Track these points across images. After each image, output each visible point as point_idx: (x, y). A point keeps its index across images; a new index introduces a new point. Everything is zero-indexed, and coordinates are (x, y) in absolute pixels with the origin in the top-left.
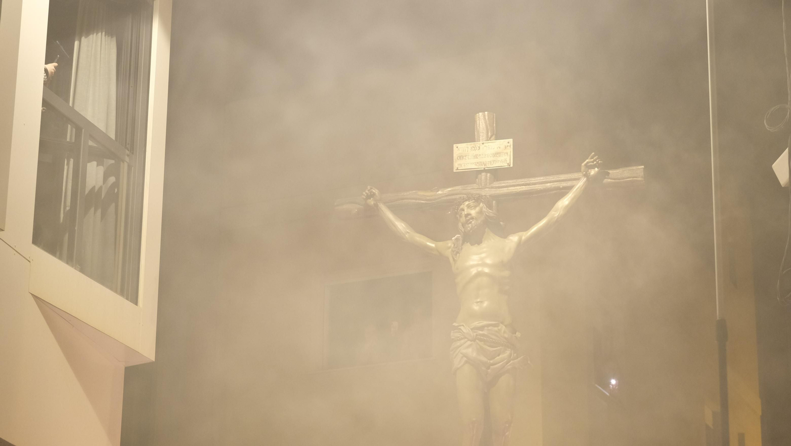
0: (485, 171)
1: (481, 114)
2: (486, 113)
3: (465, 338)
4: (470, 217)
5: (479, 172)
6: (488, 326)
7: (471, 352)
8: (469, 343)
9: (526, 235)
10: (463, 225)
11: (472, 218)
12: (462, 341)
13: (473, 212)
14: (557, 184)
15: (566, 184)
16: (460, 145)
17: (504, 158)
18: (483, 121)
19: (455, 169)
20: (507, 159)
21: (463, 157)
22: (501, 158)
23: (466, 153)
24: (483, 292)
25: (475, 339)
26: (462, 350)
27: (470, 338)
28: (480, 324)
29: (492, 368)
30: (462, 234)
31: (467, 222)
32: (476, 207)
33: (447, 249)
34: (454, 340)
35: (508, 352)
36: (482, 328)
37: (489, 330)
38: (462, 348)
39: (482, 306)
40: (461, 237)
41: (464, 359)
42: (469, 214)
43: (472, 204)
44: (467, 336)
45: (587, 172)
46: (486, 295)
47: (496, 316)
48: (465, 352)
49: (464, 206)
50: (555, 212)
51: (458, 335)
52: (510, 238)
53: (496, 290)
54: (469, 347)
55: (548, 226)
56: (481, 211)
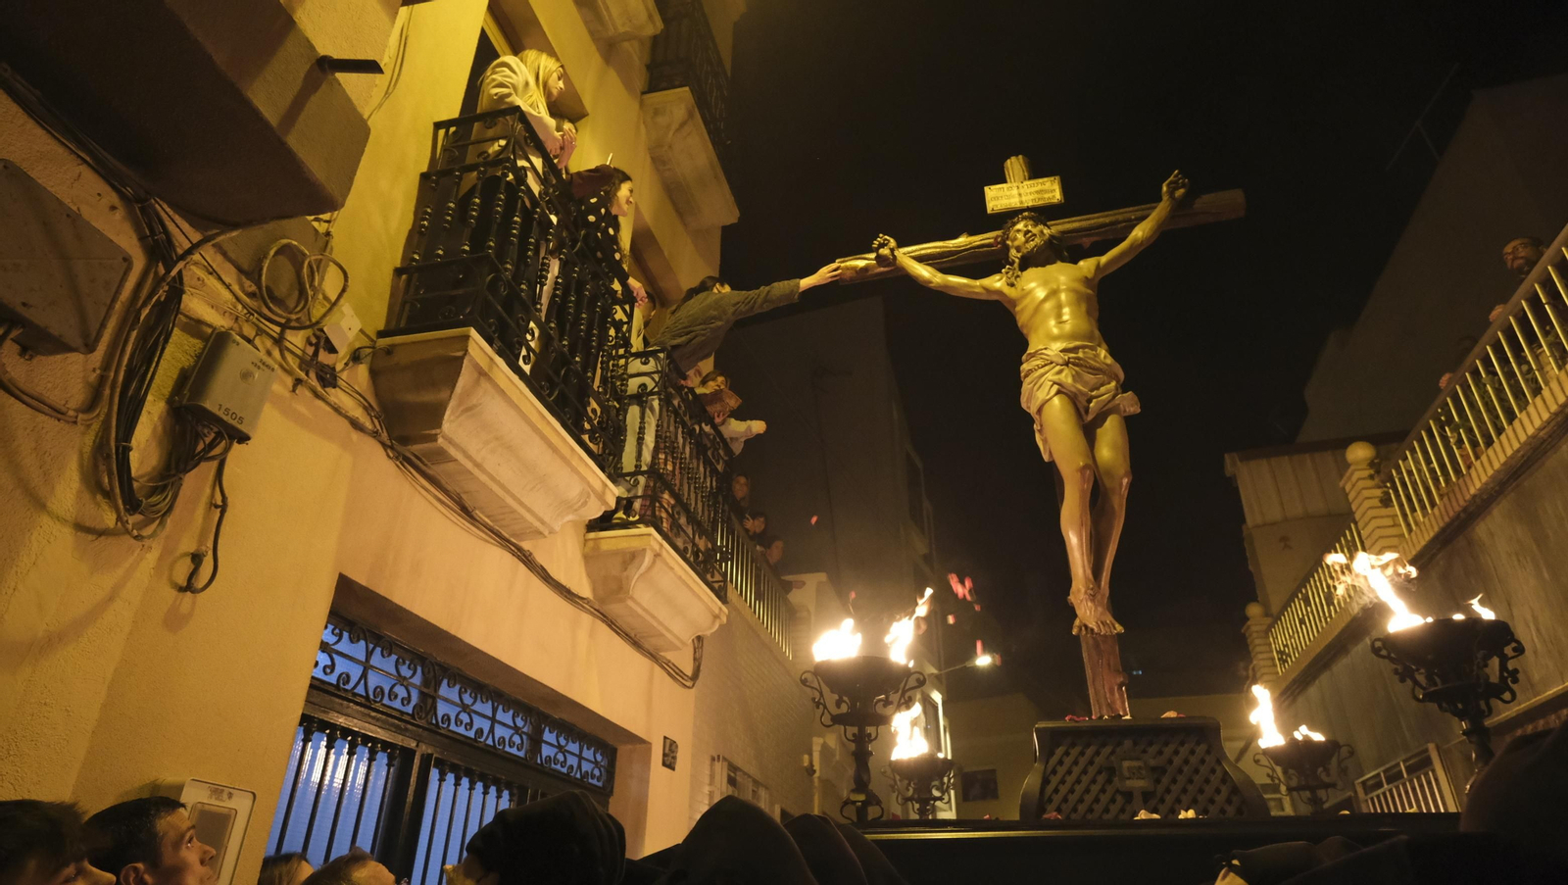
0: (1028, 209)
1: (1013, 159)
2: (1020, 157)
3: (1052, 363)
4: (1030, 235)
5: (1021, 211)
6: (1083, 347)
7: (1067, 377)
8: (1058, 368)
9: (1104, 259)
10: (1018, 249)
11: (1035, 235)
12: (1047, 368)
13: (1035, 230)
14: (1127, 216)
15: (1139, 214)
16: (992, 187)
17: (1050, 195)
18: (1015, 165)
19: (989, 211)
20: (1054, 196)
21: (998, 198)
22: (1046, 196)
23: (1001, 193)
24: (1066, 310)
25: (1067, 364)
26: (1050, 378)
27: (1061, 361)
28: (1071, 345)
29: (1094, 400)
30: (1017, 260)
31: (1027, 241)
32: (1035, 226)
33: (997, 282)
34: (1030, 371)
35: (1113, 384)
36: (1075, 350)
37: (1084, 353)
38: (1049, 376)
39: (1068, 327)
40: (1016, 265)
41: (1056, 387)
42: (1029, 231)
43: (1031, 222)
44: (1054, 359)
45: (1171, 193)
46: (1072, 313)
47: (1090, 337)
48: (1056, 378)
49: (1020, 226)
50: (1139, 233)
51: (1038, 362)
52: (1081, 263)
53: (1084, 307)
54: (1060, 372)
55: (1132, 247)
56: (1042, 232)
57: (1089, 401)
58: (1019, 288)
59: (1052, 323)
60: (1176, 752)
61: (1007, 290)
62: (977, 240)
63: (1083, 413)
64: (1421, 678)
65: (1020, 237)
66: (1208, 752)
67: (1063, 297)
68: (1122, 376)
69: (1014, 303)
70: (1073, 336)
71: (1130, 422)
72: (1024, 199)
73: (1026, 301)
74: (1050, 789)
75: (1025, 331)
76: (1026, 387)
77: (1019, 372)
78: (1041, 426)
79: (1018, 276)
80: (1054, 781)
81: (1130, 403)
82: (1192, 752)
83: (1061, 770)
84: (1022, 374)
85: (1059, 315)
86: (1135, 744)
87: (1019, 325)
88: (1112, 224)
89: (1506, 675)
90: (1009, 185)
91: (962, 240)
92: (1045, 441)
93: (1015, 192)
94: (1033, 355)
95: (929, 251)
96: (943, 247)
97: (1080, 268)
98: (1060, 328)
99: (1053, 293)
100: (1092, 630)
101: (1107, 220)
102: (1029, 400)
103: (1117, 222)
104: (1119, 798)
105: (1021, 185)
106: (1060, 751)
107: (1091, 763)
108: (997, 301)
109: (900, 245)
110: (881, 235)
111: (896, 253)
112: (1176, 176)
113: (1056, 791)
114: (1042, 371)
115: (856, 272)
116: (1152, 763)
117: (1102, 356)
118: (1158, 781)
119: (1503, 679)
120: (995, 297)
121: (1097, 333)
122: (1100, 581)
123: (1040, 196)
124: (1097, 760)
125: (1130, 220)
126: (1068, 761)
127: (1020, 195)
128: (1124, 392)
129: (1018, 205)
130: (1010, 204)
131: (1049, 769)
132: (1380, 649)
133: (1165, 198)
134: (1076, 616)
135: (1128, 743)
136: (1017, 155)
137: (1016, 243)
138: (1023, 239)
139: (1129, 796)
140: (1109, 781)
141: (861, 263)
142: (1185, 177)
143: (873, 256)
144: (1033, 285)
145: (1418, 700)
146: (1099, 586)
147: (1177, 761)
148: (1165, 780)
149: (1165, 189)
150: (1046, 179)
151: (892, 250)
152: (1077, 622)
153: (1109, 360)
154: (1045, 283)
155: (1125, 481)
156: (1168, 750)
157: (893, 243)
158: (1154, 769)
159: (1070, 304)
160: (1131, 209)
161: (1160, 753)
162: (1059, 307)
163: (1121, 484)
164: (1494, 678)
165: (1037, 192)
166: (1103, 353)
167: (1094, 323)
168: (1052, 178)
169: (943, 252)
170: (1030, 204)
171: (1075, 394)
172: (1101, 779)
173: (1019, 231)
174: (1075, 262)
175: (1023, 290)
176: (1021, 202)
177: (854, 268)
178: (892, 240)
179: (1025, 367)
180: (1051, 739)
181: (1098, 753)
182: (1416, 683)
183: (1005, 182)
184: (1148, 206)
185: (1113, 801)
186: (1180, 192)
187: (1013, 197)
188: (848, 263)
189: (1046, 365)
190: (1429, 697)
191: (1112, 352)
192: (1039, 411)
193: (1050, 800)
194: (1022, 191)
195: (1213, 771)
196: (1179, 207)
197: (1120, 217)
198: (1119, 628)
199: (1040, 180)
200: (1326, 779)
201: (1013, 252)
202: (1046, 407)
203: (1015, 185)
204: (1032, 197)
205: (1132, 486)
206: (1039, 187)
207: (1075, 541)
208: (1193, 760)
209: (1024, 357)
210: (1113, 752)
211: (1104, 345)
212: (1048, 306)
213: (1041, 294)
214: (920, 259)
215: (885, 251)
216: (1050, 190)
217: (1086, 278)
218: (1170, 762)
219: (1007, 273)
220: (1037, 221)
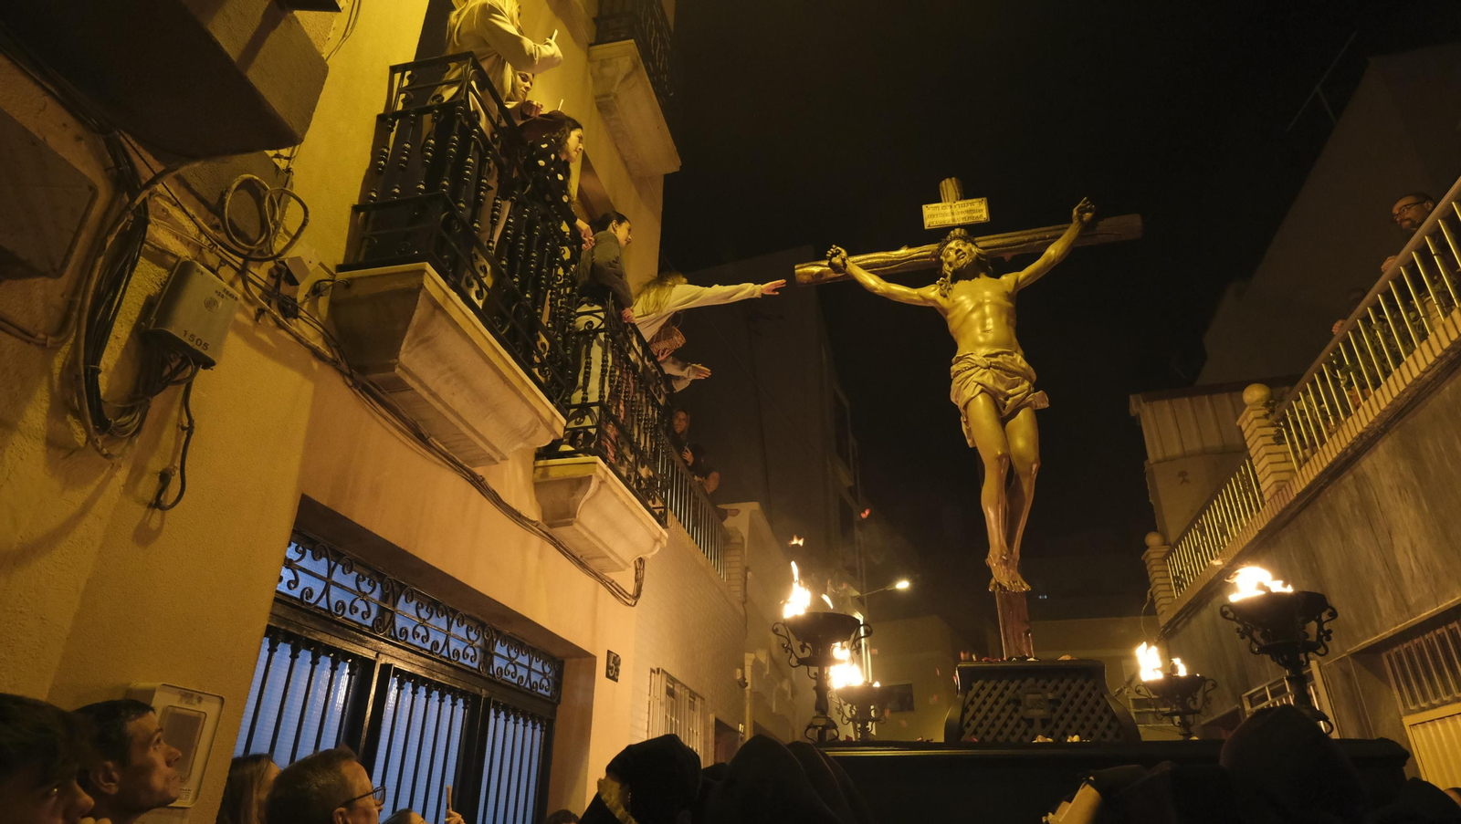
0: (959, 226)
1: (948, 180)
2: (954, 179)
3: (977, 366)
4: (961, 253)
5: (953, 228)
6: (1002, 353)
7: (988, 379)
8: (982, 371)
9: (1022, 275)
10: (950, 264)
11: (965, 254)
12: (973, 371)
13: (965, 249)
14: (1042, 235)
15: (1053, 234)
16: (929, 206)
17: (978, 214)
18: (949, 186)
19: (926, 227)
20: (981, 216)
21: (934, 215)
22: (975, 215)
23: (936, 212)
24: (990, 321)
25: (988, 367)
26: (975, 379)
27: (984, 365)
28: (994, 352)
29: (1011, 399)
30: (949, 274)
31: (958, 258)
32: (965, 245)
33: (931, 292)
34: (958, 373)
35: (1027, 384)
36: (996, 355)
37: (1003, 358)
38: (975, 378)
39: (991, 336)
40: (948, 278)
41: (980, 387)
42: (960, 250)
43: (961, 242)
44: (978, 363)
45: (1080, 218)
46: (995, 323)
47: (1009, 345)
48: (979, 380)
49: (952, 245)
50: (1053, 251)
51: (965, 365)
52: (1004, 278)
53: (1004, 319)
54: (983, 374)
55: (1046, 266)
56: (971, 250)
57: (1007, 399)
58: (951, 300)
59: (978, 330)
60: (1069, 688)
61: (940, 300)
62: (915, 252)
63: (1001, 408)
64: (1257, 634)
65: (952, 253)
66: (1095, 688)
67: (987, 309)
68: (1034, 377)
69: (946, 312)
70: (994, 344)
71: (1040, 416)
72: (956, 217)
73: (957, 311)
74: (968, 717)
75: (955, 337)
76: (954, 386)
77: (949, 371)
78: (967, 418)
79: (950, 289)
80: (972, 709)
81: (1041, 400)
82: (1082, 688)
83: (978, 701)
84: (952, 374)
85: (983, 325)
86: (1037, 681)
87: (950, 331)
88: (1029, 241)
89: (1322, 634)
90: (943, 204)
91: (903, 252)
92: (969, 431)
93: (949, 210)
94: (960, 359)
95: (874, 260)
96: (887, 257)
97: (1002, 283)
98: (985, 337)
99: (979, 306)
100: (1005, 588)
101: (1026, 238)
102: (957, 396)
103: (1035, 240)
104: (1023, 724)
105: (953, 205)
106: (976, 686)
107: (1002, 695)
108: (932, 307)
109: (850, 254)
110: (834, 246)
111: (847, 262)
112: (1085, 202)
113: (973, 717)
114: (968, 373)
115: (812, 276)
116: (1050, 696)
117: (1018, 361)
118: (1054, 710)
119: (1319, 638)
120: (931, 304)
121: (1015, 340)
122: (1013, 548)
123: (969, 215)
124: (1007, 693)
125: (1045, 239)
126: (983, 694)
127: (953, 214)
128: (1036, 391)
129: (951, 223)
130: (944, 221)
131: (968, 700)
132: (1227, 613)
133: (1075, 221)
134: (992, 576)
135: (1031, 681)
136: (950, 177)
137: (949, 259)
138: (955, 256)
139: (1030, 722)
140: (1016, 710)
141: (816, 269)
142: (1092, 203)
143: (826, 263)
144: (963, 298)
145: (1254, 653)
146: (1012, 553)
147: (1070, 694)
148: (1060, 709)
149: (1075, 213)
150: (975, 200)
151: (843, 260)
152: (993, 581)
153: (1024, 364)
154: (973, 296)
155: (1035, 467)
156: (1063, 686)
157: (844, 253)
158: (1051, 701)
159: (993, 315)
160: (1045, 229)
161: (1056, 688)
162: (984, 318)
163: (1032, 468)
164: (1313, 638)
165: (967, 211)
166: (1019, 358)
167: (1012, 331)
168: (980, 200)
169: (887, 262)
170: (961, 222)
171: (996, 394)
172: (1009, 708)
173: (951, 249)
174: (998, 277)
175: (954, 301)
176: (954, 220)
177: (811, 274)
178: (843, 251)
179: (954, 368)
180: (969, 676)
181: (1007, 688)
182: (1253, 639)
183: (940, 201)
184: (1060, 226)
185: (1018, 725)
186: (1088, 215)
187: (947, 215)
188: (805, 269)
189: (972, 368)
190: (1263, 650)
191: (1027, 358)
192: (966, 406)
193: (968, 725)
194: (954, 210)
195: (1098, 703)
196: (1087, 228)
197: (1037, 236)
198: (1026, 587)
199: (970, 201)
200: (1192, 707)
201: (946, 266)
202: (970, 404)
203: (948, 204)
204: (963, 216)
205: (1040, 471)
206: (969, 207)
207: (992, 516)
208: (1083, 694)
209: (954, 360)
210: (1019, 687)
211: (1020, 351)
212: (975, 316)
213: (969, 305)
214: (866, 267)
215: (837, 260)
216: (978, 210)
217: (1007, 292)
218: (1064, 695)
219: (941, 285)
220: (966, 239)
